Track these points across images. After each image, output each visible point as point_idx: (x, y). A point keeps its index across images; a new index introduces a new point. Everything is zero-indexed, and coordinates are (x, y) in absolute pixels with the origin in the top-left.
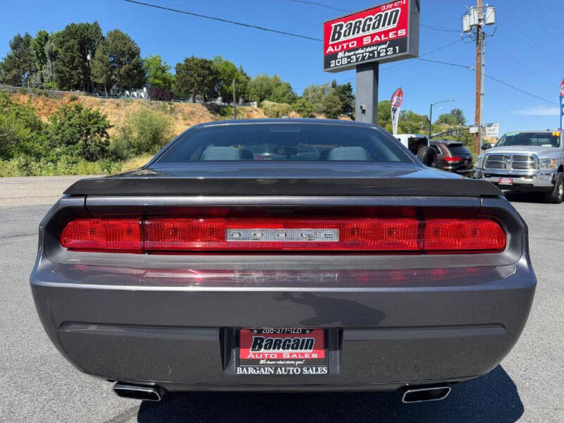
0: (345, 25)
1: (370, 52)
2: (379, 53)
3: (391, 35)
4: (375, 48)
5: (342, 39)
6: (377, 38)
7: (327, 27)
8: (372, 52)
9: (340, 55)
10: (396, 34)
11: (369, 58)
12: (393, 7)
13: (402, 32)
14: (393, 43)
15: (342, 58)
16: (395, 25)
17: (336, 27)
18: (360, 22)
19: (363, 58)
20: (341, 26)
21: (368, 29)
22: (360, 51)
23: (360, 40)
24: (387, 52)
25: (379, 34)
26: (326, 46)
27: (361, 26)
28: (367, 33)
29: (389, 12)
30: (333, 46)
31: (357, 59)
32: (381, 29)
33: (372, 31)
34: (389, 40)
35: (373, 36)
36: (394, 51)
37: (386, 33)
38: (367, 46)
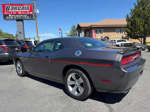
0: (11, 7)
1: (21, 17)
2: (24, 17)
3: (28, 13)
4: (23, 16)
5: (10, 11)
6: (23, 13)
7: (4, 6)
8: (22, 17)
9: (10, 15)
10: (29, 13)
11: (21, 18)
12: (28, 5)
13: (31, 13)
14: (29, 15)
15: (11, 16)
16: (29, 11)
17: (7, 7)
18: (17, 7)
19: (19, 18)
20: (9, 7)
21: (20, 10)
22: (17, 16)
23: (17, 12)
24: (27, 17)
25: (24, 12)
26: (4, 12)
27: (17, 8)
28: (19, 11)
29: (27, 6)
30: (7, 12)
31: (17, 18)
32: (24, 11)
33: (21, 11)
34: (27, 14)
35: (22, 12)
36: (29, 18)
37: (26, 12)
38: (20, 14)
